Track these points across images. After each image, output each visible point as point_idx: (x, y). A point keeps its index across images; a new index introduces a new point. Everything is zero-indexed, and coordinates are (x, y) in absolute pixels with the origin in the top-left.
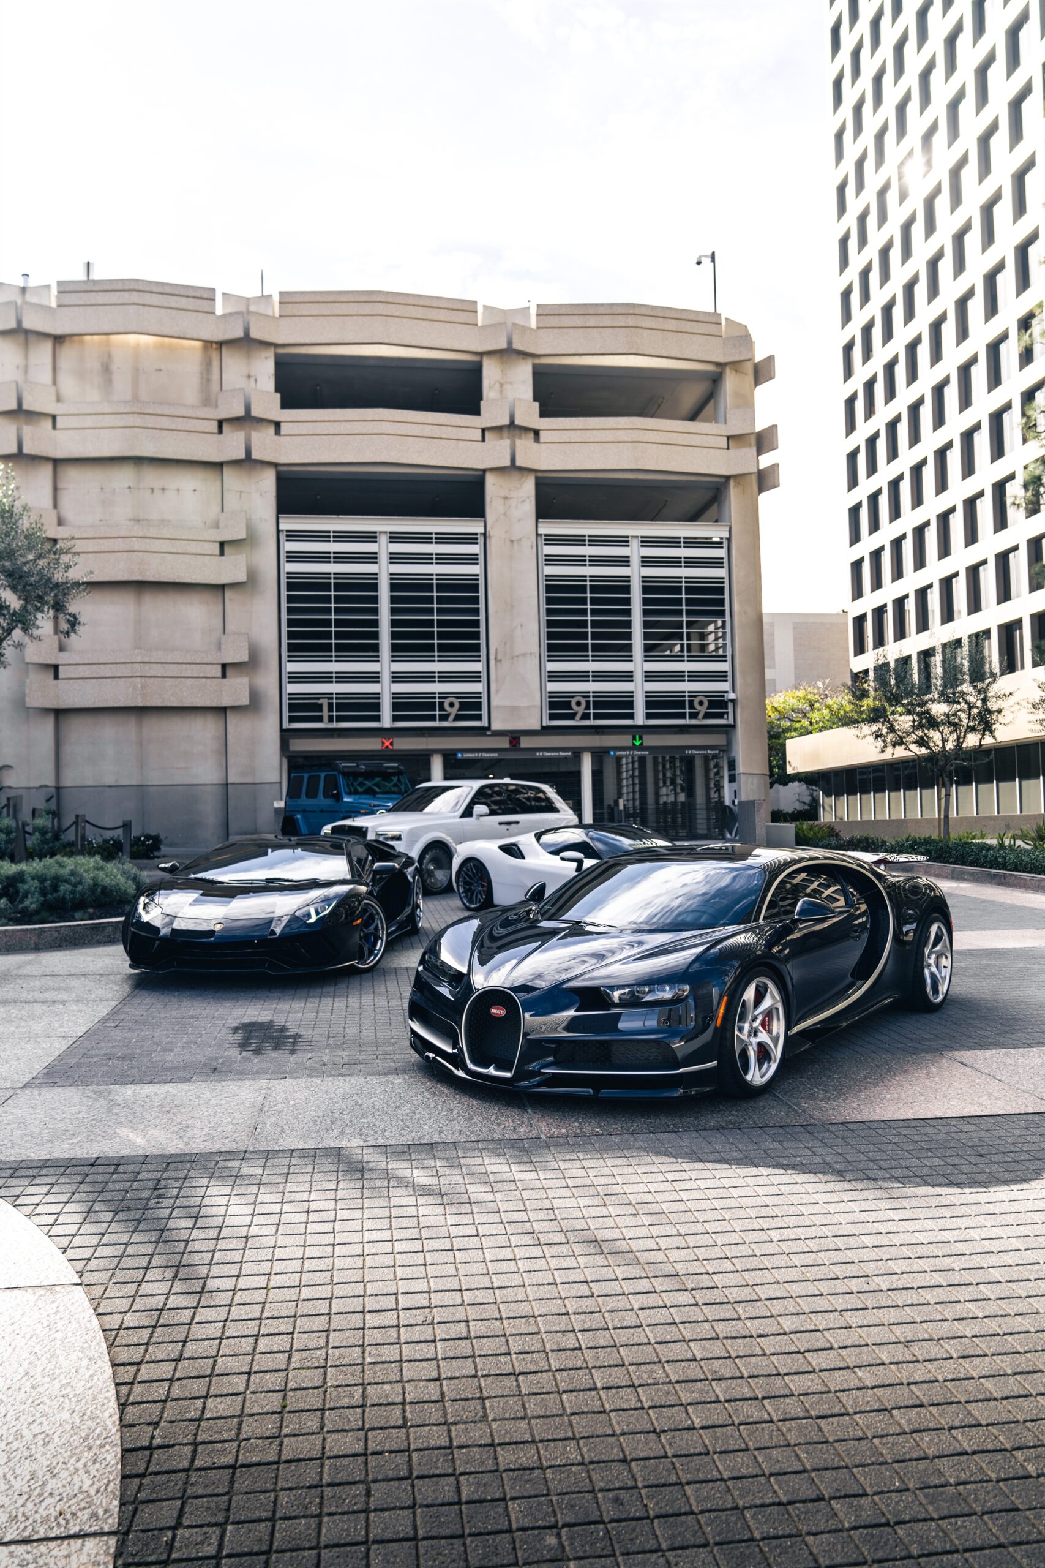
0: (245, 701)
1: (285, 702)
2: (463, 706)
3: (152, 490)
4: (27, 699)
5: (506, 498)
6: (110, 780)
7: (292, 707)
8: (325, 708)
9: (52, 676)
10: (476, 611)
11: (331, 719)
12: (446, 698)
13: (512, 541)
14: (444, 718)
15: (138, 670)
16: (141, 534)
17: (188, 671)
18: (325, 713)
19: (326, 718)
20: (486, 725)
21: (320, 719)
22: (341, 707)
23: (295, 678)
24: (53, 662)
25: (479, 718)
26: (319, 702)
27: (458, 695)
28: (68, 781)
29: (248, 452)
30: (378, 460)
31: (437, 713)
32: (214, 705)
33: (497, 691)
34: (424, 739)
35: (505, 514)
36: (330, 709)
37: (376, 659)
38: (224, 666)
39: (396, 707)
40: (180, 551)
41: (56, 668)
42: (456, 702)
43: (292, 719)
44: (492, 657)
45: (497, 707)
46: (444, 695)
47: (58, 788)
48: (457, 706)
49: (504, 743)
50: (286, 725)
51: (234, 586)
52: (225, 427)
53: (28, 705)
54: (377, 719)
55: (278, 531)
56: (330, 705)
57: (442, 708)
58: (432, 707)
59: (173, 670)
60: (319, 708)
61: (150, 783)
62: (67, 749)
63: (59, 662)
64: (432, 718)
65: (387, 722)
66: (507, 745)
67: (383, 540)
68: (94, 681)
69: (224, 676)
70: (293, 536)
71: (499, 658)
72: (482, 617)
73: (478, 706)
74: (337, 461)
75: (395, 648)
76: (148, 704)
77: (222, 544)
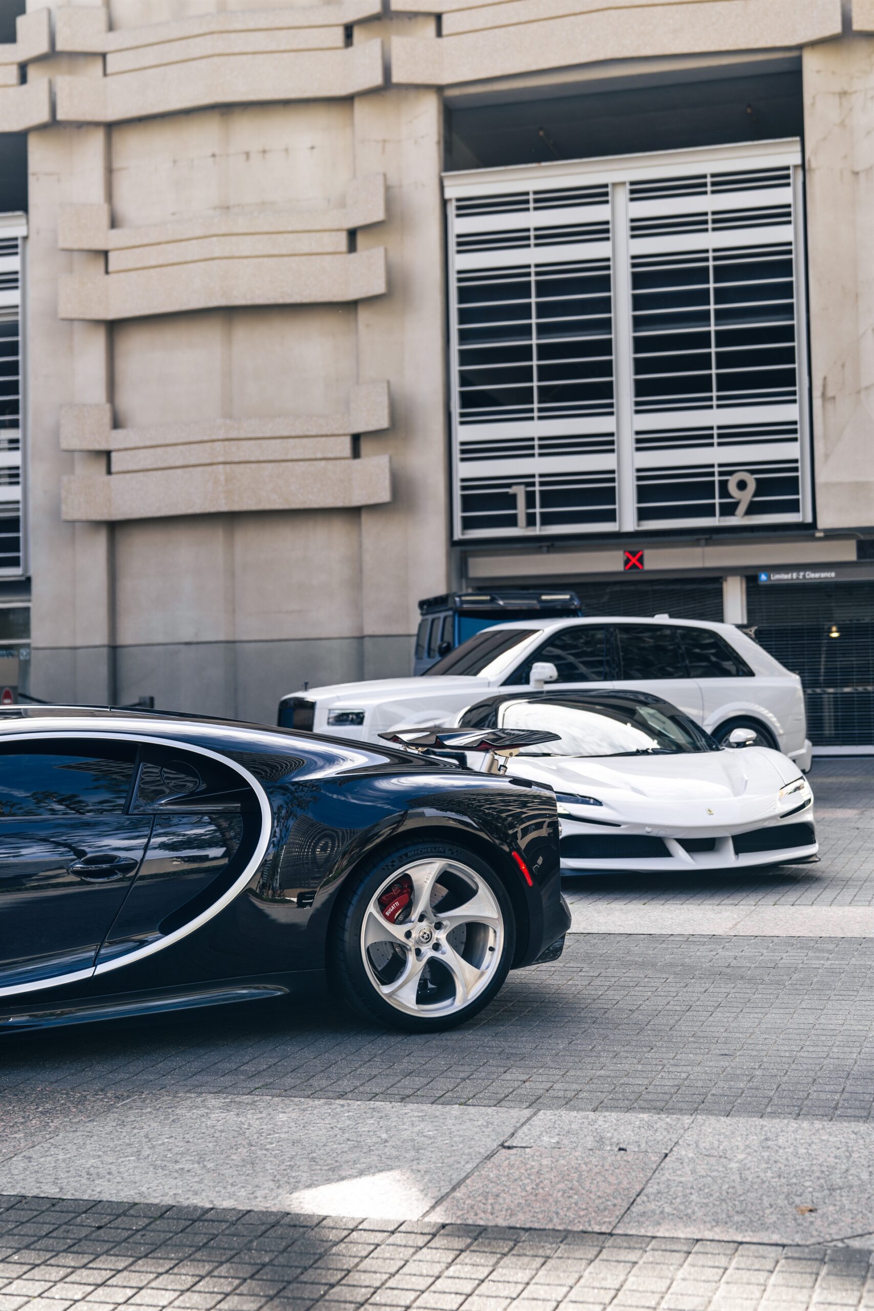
0: (384, 496)
1: (457, 493)
2: (763, 487)
3: (247, 154)
4: (64, 508)
5: (843, 94)
6: (187, 634)
7: (468, 503)
8: (521, 501)
9: (104, 469)
10: (788, 310)
11: (531, 520)
12: (730, 473)
13: (856, 174)
14: (729, 509)
15: (220, 452)
16: (224, 230)
17: (297, 449)
18: (521, 510)
19: (522, 519)
20: (809, 519)
21: (511, 521)
22: (548, 498)
23: (473, 451)
24: (103, 446)
25: (794, 507)
26: (510, 491)
27: (752, 467)
28: (127, 637)
29: (387, 72)
30: (601, 56)
31: (717, 501)
32: (339, 504)
33: (827, 456)
34: (698, 550)
35: (842, 124)
36: (530, 503)
37: (608, 410)
38: (356, 439)
39: (643, 493)
40: (284, 252)
41: (107, 455)
42: (751, 480)
43: (468, 523)
44: (817, 394)
45: (827, 485)
46: (728, 469)
47: (114, 650)
48: (752, 487)
49: (847, 552)
50: (458, 535)
51: (371, 301)
52: (357, 33)
53: (65, 517)
54: (610, 516)
55: (444, 203)
56: (530, 496)
57: (725, 493)
58: (706, 490)
59: (274, 450)
60: (510, 500)
61: (244, 638)
62: (126, 585)
63: (111, 447)
64: (708, 511)
65: (628, 521)
66: (852, 556)
67: (621, 196)
68: (160, 472)
69: (356, 453)
70: (468, 207)
71: (830, 393)
72: (799, 321)
73: (792, 485)
74: (534, 67)
75: (641, 388)
76: (236, 507)
77: (352, 234)
